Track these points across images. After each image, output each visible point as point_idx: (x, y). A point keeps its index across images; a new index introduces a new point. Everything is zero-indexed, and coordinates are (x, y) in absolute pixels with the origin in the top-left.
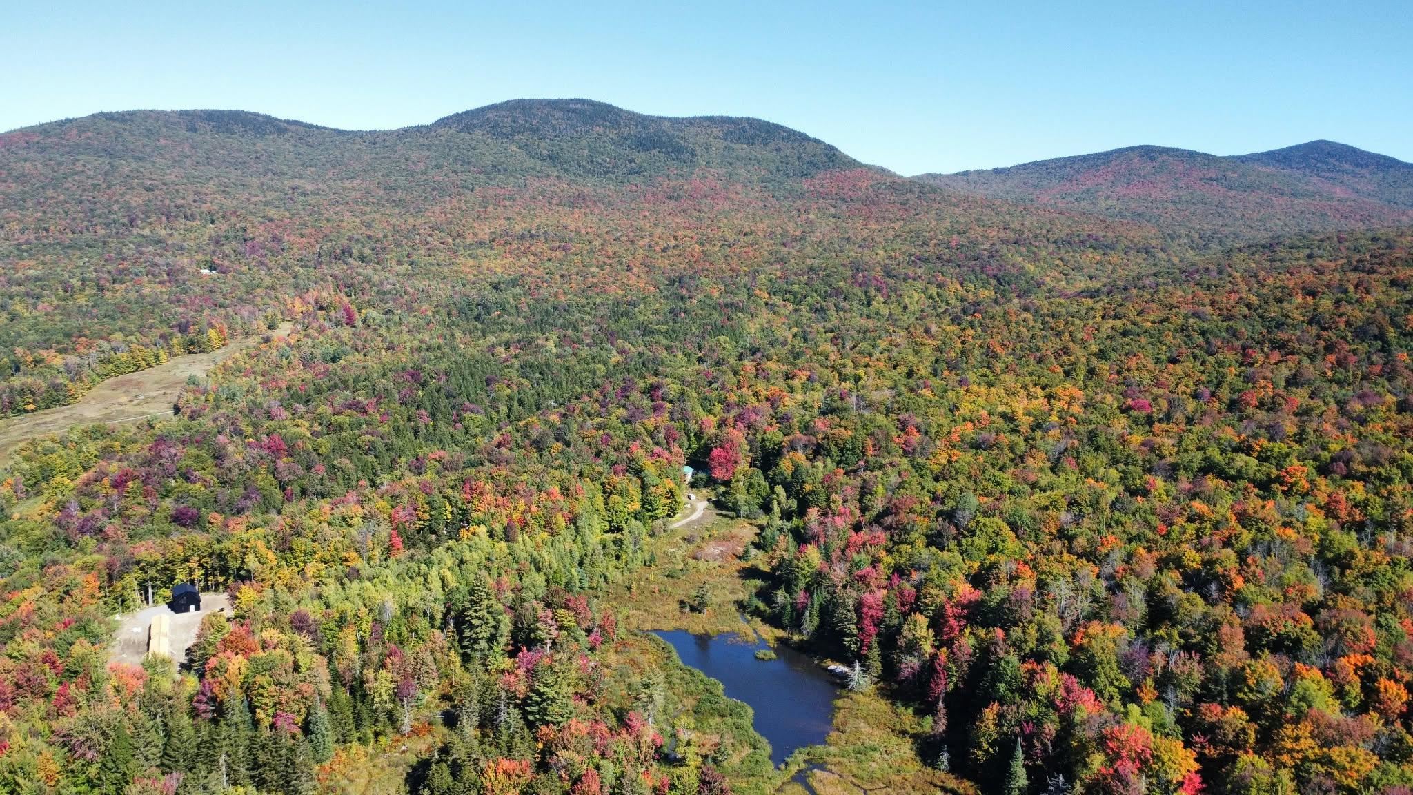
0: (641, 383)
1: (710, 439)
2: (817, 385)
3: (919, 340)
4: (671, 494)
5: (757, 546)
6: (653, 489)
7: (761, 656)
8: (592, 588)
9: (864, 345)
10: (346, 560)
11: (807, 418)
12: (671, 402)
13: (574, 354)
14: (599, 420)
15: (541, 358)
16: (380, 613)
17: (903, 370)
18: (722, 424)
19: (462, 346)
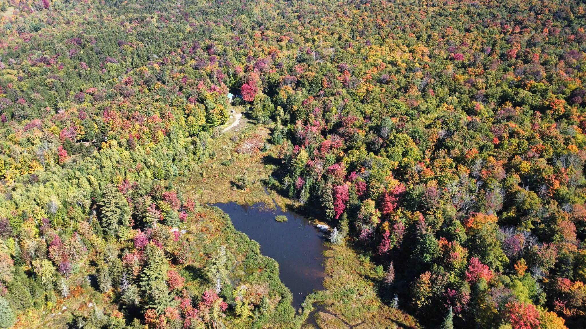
0: (202, 44)
1: (241, 78)
2: (294, 45)
3: (341, 18)
4: (222, 113)
5: (270, 141)
6: (212, 111)
7: (279, 220)
8: (180, 175)
9: (315, 22)
10: (31, 167)
11: (291, 64)
12: (219, 55)
13: (167, 27)
14: (181, 67)
15: (148, 30)
16: (50, 207)
17: (336, 35)
18: (246, 70)
19: (107, 22)
